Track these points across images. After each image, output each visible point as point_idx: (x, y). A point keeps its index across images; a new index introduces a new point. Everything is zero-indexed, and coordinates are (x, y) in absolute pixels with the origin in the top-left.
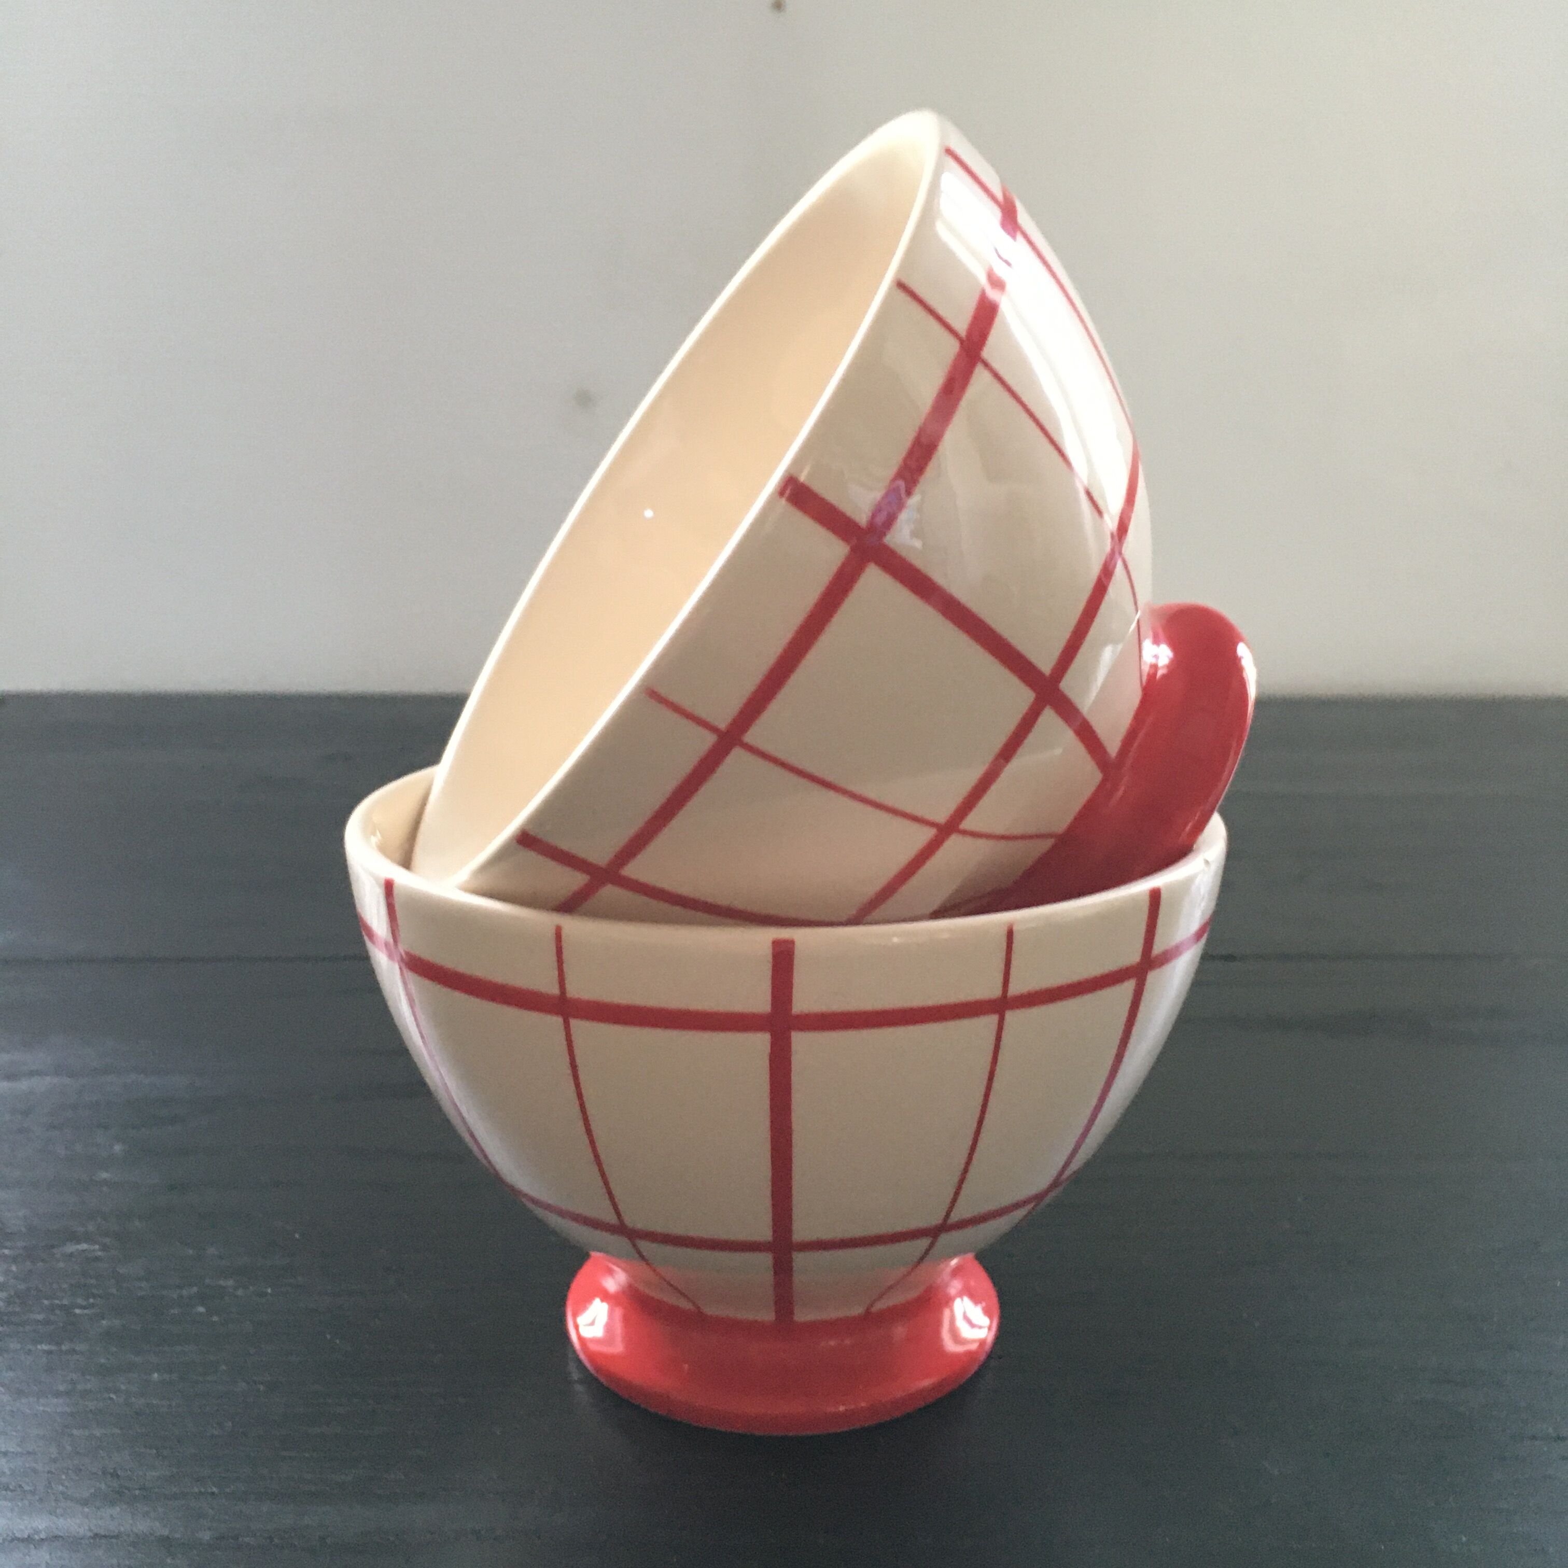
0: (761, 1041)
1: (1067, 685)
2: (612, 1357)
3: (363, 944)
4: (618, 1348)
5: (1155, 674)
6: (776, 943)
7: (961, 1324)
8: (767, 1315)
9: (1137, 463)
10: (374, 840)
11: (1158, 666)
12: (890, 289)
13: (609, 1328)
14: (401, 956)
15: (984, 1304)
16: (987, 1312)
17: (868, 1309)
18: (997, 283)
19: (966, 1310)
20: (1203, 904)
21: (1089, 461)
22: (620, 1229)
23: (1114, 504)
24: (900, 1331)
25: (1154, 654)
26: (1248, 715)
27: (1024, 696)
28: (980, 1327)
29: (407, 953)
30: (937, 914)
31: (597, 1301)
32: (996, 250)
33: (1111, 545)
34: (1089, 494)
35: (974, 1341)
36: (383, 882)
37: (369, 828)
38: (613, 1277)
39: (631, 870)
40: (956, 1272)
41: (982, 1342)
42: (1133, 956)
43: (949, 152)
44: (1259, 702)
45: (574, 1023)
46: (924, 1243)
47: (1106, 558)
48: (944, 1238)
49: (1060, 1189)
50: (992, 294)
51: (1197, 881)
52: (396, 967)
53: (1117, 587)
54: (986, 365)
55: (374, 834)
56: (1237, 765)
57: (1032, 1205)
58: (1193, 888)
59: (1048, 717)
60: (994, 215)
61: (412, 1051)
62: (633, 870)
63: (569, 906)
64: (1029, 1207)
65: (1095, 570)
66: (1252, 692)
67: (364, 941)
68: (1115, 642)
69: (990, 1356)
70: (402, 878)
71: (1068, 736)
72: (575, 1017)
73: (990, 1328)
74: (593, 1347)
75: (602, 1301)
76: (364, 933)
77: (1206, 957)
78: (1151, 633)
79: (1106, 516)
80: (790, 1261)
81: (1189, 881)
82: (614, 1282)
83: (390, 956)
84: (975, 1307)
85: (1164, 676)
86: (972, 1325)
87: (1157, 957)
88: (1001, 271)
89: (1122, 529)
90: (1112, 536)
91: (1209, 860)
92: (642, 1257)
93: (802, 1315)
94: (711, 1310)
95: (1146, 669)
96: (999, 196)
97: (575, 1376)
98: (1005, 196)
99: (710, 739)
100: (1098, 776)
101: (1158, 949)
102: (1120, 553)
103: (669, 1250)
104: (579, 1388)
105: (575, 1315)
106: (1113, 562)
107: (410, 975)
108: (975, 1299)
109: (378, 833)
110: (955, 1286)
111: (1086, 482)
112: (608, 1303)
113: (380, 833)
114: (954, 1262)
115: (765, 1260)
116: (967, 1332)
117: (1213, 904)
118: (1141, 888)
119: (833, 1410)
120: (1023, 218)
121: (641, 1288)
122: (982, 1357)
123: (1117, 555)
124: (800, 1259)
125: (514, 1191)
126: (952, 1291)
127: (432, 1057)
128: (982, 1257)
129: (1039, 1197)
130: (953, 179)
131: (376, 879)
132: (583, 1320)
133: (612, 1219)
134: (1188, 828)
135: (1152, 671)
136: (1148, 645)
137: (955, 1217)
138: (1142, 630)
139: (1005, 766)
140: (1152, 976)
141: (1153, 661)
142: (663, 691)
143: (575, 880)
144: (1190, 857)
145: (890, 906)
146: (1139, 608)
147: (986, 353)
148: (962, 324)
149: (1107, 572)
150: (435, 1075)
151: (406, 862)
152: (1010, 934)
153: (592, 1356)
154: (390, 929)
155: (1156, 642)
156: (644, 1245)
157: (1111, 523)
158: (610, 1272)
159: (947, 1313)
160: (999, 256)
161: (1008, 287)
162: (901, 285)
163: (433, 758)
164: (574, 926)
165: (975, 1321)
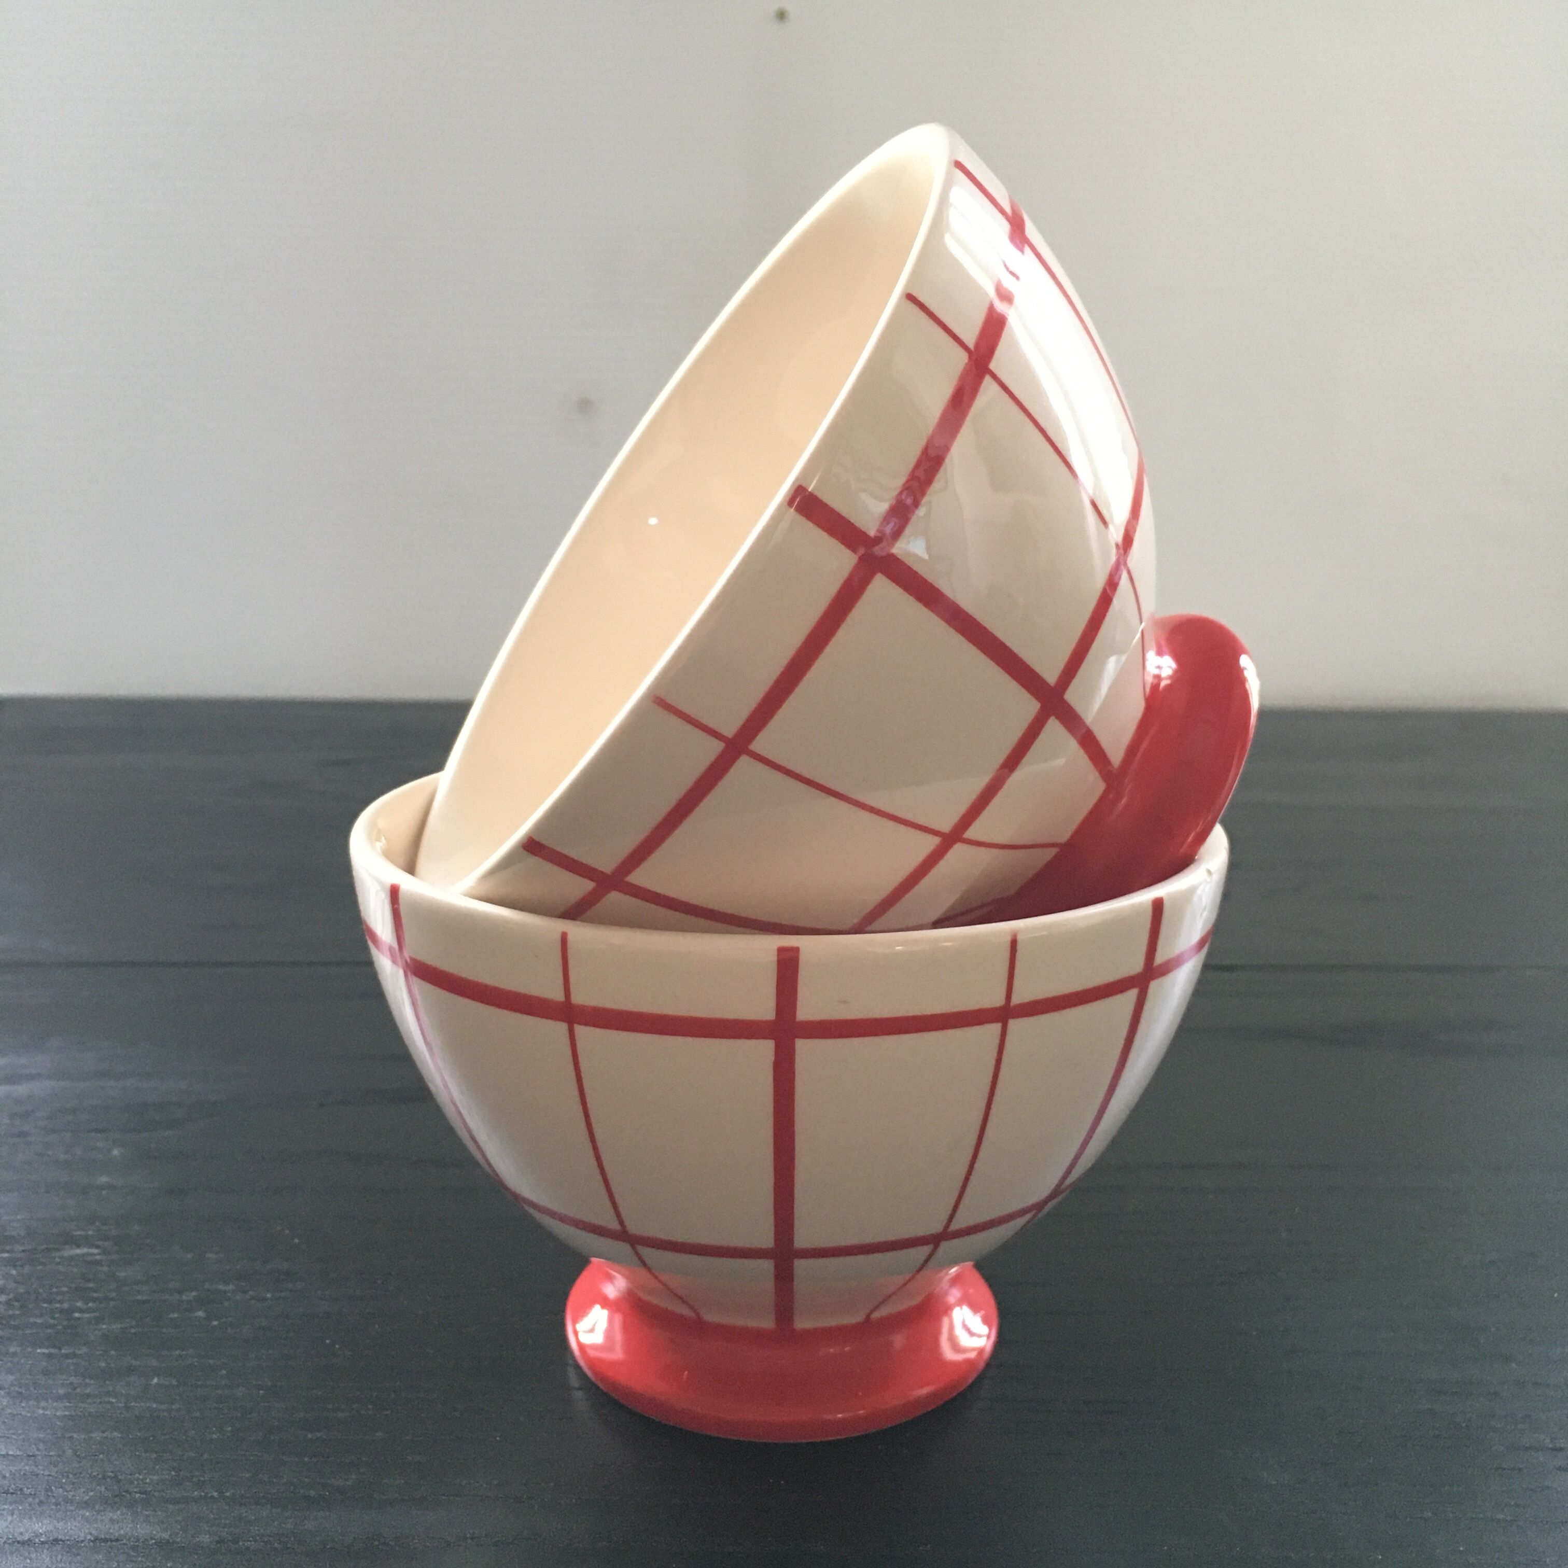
0: (765, 1049)
1: (1071, 696)
2: (613, 1364)
3: (366, 948)
4: (618, 1354)
5: (1158, 685)
6: (781, 950)
7: (960, 1332)
8: (767, 1323)
9: (1142, 476)
10: (379, 845)
11: (1161, 675)
12: (900, 300)
13: (609, 1334)
14: (406, 962)
15: (983, 1312)
16: (986, 1321)
17: (868, 1316)
18: (1006, 297)
19: (965, 1318)
20: (1205, 914)
21: (1095, 473)
22: (623, 1235)
23: (1119, 515)
24: (899, 1340)
25: (1157, 665)
26: (1251, 727)
27: (1030, 707)
28: (980, 1336)
29: (412, 959)
30: (938, 924)
31: (597, 1307)
32: (1005, 265)
33: (1116, 556)
34: (1094, 505)
35: (973, 1349)
36: (388, 887)
37: (374, 833)
38: (612, 1283)
39: (638, 877)
40: (956, 1280)
41: (981, 1351)
42: (1136, 965)
43: (959, 165)
44: (1262, 713)
45: (579, 1029)
46: (925, 1250)
47: (1112, 569)
48: (945, 1246)
49: (1059, 1198)
50: (1000, 307)
51: (1199, 892)
52: (401, 972)
53: (1122, 599)
54: (995, 377)
55: (379, 840)
56: (1239, 776)
57: (1034, 1212)
58: (1195, 899)
59: (1053, 726)
60: (1004, 227)
61: (415, 1057)
62: (639, 877)
63: (575, 912)
64: (1028, 1217)
65: (1100, 582)
66: (1255, 704)
67: (368, 946)
68: (1119, 652)
69: (988, 1365)
70: (408, 884)
71: (1072, 745)
72: (580, 1023)
73: (988, 1336)
74: (592, 1353)
75: (603, 1307)
76: (367, 938)
77: (1207, 967)
78: (1153, 644)
79: (1111, 527)
80: (791, 1268)
81: (1192, 891)
82: (614, 1288)
83: (394, 961)
84: (974, 1315)
85: (1168, 687)
86: (972, 1334)
87: (1161, 966)
88: (1009, 283)
89: (1127, 541)
90: (1117, 546)
91: (1212, 870)
92: (644, 1263)
93: (802, 1323)
94: (711, 1317)
95: (1149, 680)
96: (1008, 210)
97: (574, 1381)
98: (1012, 207)
99: (717, 747)
100: (1101, 786)
101: (1159, 959)
102: (1125, 564)
103: (669, 1256)
104: (579, 1394)
105: (575, 1322)
106: (1118, 575)
107: (415, 981)
108: (975, 1308)
109: (383, 838)
110: (954, 1294)
111: (1091, 492)
112: (608, 1310)
113: (385, 839)
114: (954, 1270)
115: (767, 1266)
116: (965, 1341)
117: (1214, 916)
118: (1144, 898)
119: (830, 1417)
120: (1031, 231)
121: (641, 1295)
122: (981, 1365)
123: (1122, 567)
124: (801, 1266)
125: (516, 1197)
126: (951, 1299)
127: (435, 1064)
128: (980, 1266)
129: (1039, 1206)
130: (963, 192)
131: (381, 884)
132: (583, 1326)
133: (614, 1225)
134: (1190, 839)
135: (1156, 681)
136: (1151, 656)
137: (955, 1226)
138: (1146, 642)
139: (1008, 776)
140: (1154, 985)
141: (1156, 672)
142: (670, 700)
143: (580, 887)
144: (1192, 867)
145: (894, 914)
146: (1143, 620)
147: (993, 366)
148: (970, 337)
149: (1112, 584)
150: (438, 1081)
151: (411, 869)
152: (1014, 944)
153: (592, 1363)
154: (395, 935)
155: (1160, 653)
156: (645, 1251)
157: (1116, 534)
158: (610, 1278)
159: (945, 1321)
160: (1007, 269)
161: (1017, 300)
162: (910, 298)
163: (437, 766)
164: (579, 932)
165: (974, 1329)
